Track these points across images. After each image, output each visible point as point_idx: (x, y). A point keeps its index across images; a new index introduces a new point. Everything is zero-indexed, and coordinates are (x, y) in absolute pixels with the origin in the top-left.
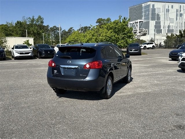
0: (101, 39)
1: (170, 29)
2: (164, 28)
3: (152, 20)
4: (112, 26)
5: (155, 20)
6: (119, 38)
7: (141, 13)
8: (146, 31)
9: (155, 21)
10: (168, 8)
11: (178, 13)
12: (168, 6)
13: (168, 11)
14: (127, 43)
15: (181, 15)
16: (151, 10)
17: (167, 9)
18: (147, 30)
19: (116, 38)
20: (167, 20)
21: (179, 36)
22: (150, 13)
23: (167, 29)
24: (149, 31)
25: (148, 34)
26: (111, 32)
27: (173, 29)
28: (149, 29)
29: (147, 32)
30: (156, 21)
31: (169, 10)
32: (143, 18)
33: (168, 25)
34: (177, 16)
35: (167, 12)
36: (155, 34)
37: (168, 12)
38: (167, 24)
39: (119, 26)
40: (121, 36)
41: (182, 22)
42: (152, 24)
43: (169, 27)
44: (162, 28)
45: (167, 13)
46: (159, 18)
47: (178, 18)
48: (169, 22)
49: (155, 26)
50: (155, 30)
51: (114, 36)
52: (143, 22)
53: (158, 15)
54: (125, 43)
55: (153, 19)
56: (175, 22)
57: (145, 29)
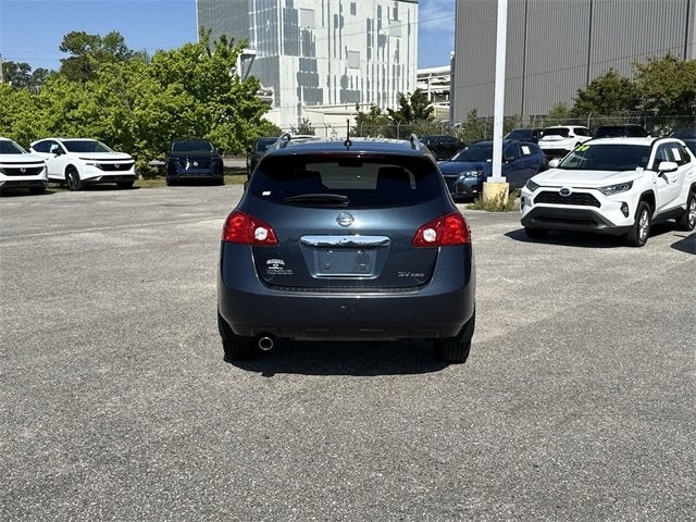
0: (141, 117)
1: (349, 89)
2: (329, 85)
3: (288, 53)
4: (180, 69)
5: (297, 54)
6: (208, 116)
7: (246, 21)
8: (270, 94)
9: (297, 59)
10: (341, 11)
11: (371, 32)
12: (341, 6)
13: (339, 22)
14: (240, 136)
15: (382, 40)
16: (280, 16)
17: (336, 16)
18: (272, 89)
19: (200, 115)
20: (338, 56)
21: (400, 116)
22: (281, 25)
23: (339, 88)
24: (278, 94)
25: (278, 105)
26: (178, 92)
27: (359, 89)
28: (277, 86)
29: (273, 97)
30: (302, 56)
31: (342, 18)
32: (255, 43)
33: (343, 74)
34: (369, 44)
35: (336, 27)
36: (299, 106)
37: (341, 28)
38: (338, 73)
39: (207, 69)
40: (215, 107)
41: (386, 67)
42: (289, 66)
43: (344, 80)
44: (322, 84)
45: (337, 30)
46: (309, 48)
47: (374, 50)
48: (343, 63)
49: (298, 74)
50: (299, 89)
51: (192, 107)
52: (256, 58)
53: (307, 35)
54: (233, 136)
55: (291, 49)
56: (363, 65)
57: (265, 86)
